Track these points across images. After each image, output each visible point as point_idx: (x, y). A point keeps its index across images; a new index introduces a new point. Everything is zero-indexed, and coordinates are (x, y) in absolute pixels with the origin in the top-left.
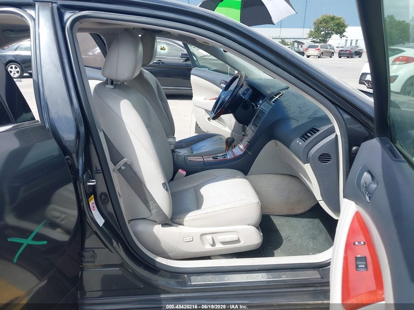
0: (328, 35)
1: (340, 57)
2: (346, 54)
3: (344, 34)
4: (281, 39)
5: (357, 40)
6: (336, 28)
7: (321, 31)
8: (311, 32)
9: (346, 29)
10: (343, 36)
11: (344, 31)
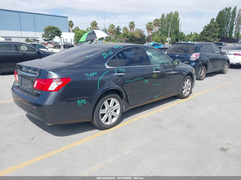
0: (53, 37)
1: (64, 48)
2: (67, 47)
3: (61, 36)
4: (26, 38)
5: (66, 39)
6: (56, 33)
7: (49, 34)
8: (43, 34)
9: (62, 34)
10: (61, 37)
11: (61, 35)
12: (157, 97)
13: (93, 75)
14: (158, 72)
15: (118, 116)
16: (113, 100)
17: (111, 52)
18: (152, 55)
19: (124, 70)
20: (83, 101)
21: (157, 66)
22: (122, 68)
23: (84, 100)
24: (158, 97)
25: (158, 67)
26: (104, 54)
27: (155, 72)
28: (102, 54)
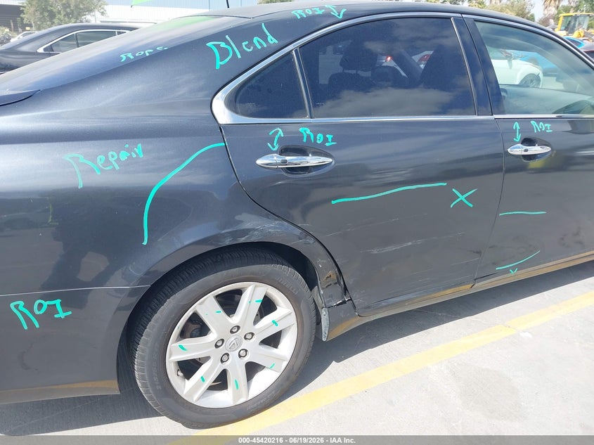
12: (513, 268)
13: (118, 160)
14: (535, 150)
15: (285, 364)
16: (252, 294)
17: (265, 38)
18: (541, 76)
19: (330, 137)
20: (46, 304)
21: (538, 120)
22: (316, 129)
23: (57, 302)
24: (520, 267)
25: (538, 127)
26: (223, 45)
27: (518, 150)
28: (209, 44)
